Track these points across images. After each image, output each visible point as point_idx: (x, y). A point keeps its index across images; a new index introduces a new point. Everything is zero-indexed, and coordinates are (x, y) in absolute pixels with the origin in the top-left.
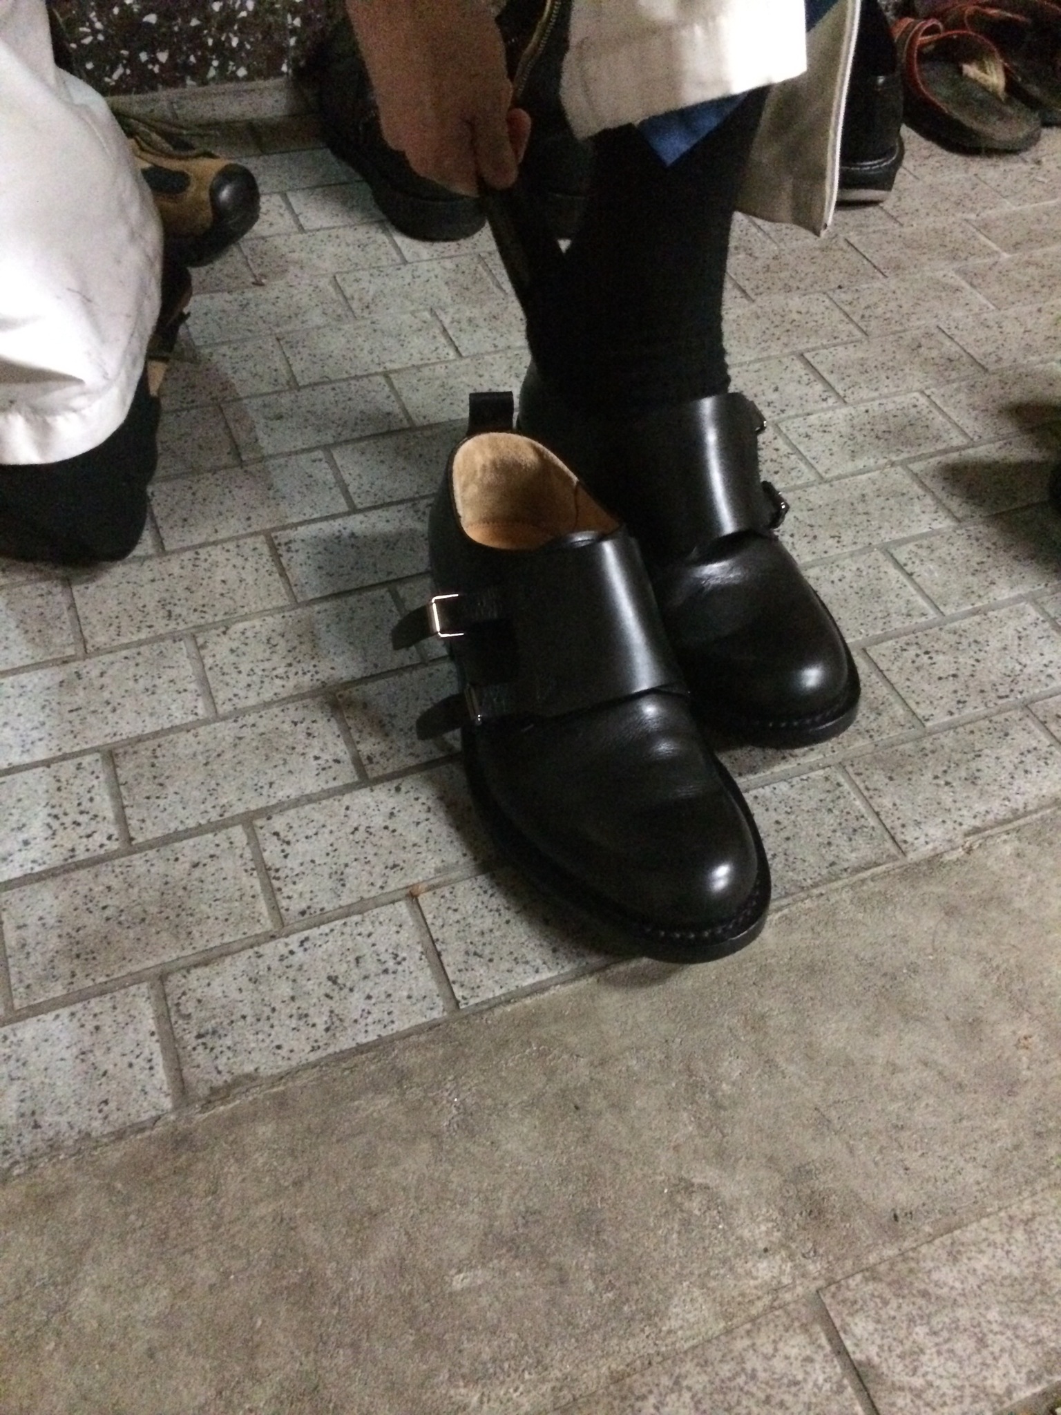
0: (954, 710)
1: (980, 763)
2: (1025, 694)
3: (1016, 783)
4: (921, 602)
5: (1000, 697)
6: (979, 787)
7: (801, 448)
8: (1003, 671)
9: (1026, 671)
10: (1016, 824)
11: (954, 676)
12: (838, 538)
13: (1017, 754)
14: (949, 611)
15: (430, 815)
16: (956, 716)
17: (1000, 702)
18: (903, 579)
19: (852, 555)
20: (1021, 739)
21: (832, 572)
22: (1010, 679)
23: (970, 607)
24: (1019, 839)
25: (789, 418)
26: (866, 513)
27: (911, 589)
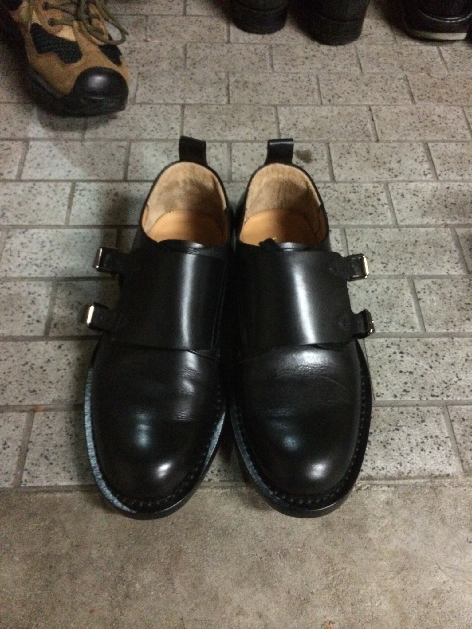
0: (398, 395)
1: (396, 435)
2: (450, 398)
3: (412, 455)
4: (416, 319)
5: (432, 396)
6: (386, 450)
7: (394, 202)
8: (444, 379)
9: (459, 383)
10: (397, 482)
11: (411, 373)
12: (385, 264)
13: (423, 436)
14: (430, 330)
15: (68, 367)
16: (398, 399)
17: (431, 398)
18: (412, 302)
19: (390, 277)
20: (431, 427)
21: (370, 285)
22: (446, 385)
23: (445, 331)
24: (394, 493)
25: (399, 181)
26: (412, 253)
27: (414, 309)
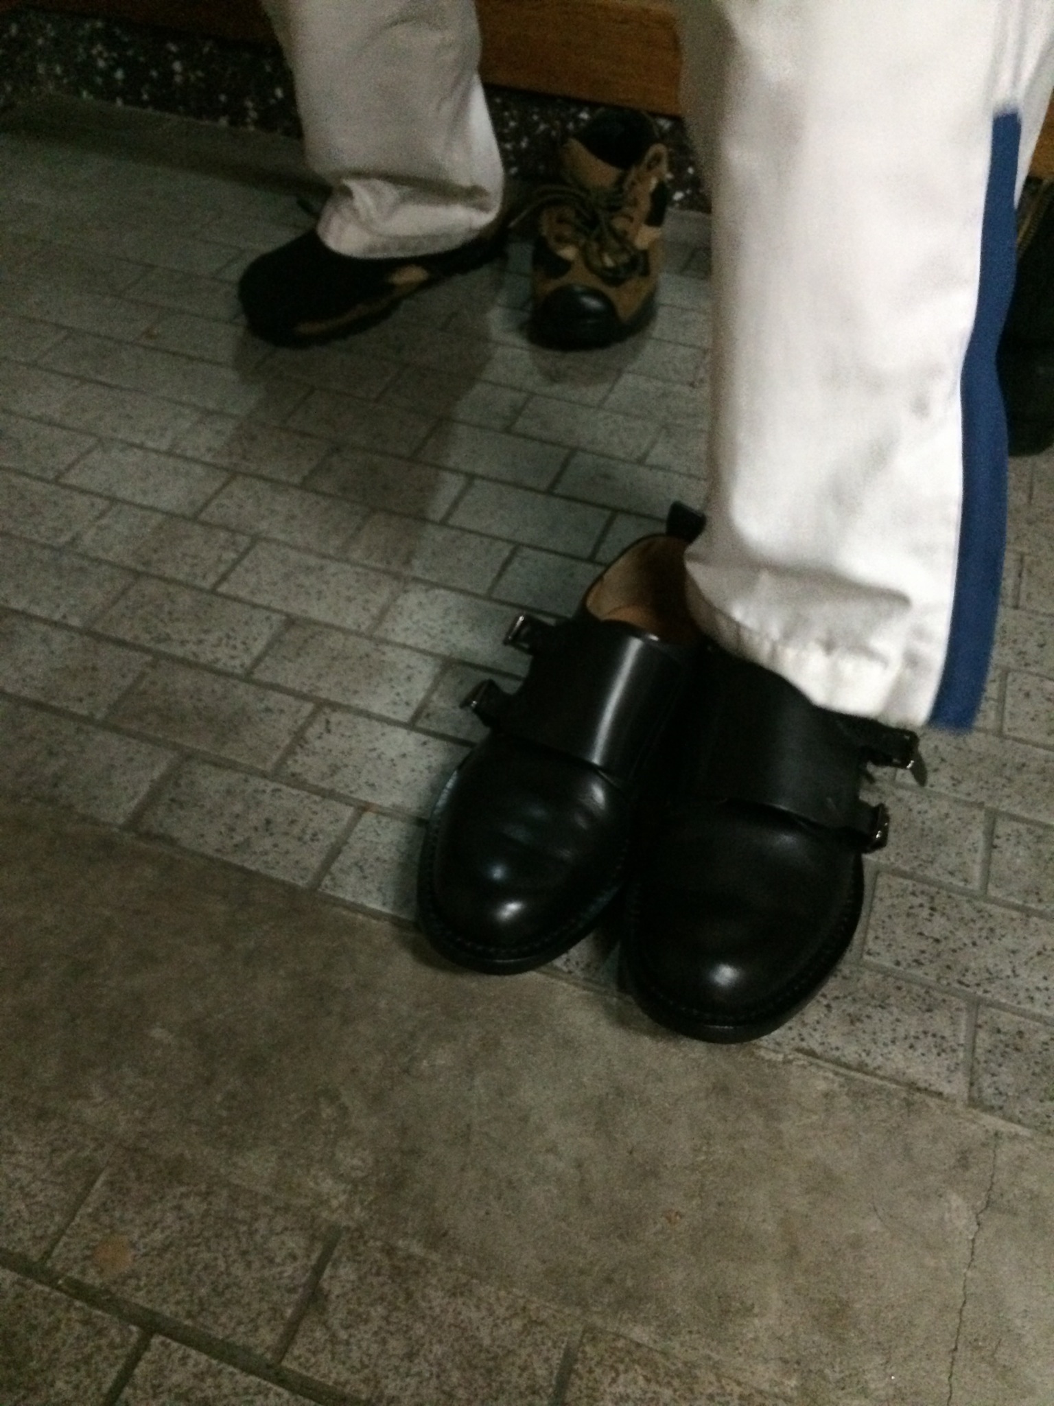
0: (904, 964)
1: (877, 1014)
2: (989, 996)
3: (891, 1047)
4: (976, 871)
5: (960, 982)
6: (853, 1027)
7: (1009, 701)
8: (991, 966)
9: (1013, 980)
10: (852, 1074)
11: (937, 941)
12: (956, 782)
13: (921, 1029)
14: (993, 892)
16: (901, 968)
17: (957, 986)
18: (981, 845)
19: (956, 801)
20: (939, 1022)
21: (919, 803)
22: (987, 975)
23: (1020, 902)
24: (841, 1086)
25: (1030, 673)
26: (1009, 780)
27: (979, 857)
